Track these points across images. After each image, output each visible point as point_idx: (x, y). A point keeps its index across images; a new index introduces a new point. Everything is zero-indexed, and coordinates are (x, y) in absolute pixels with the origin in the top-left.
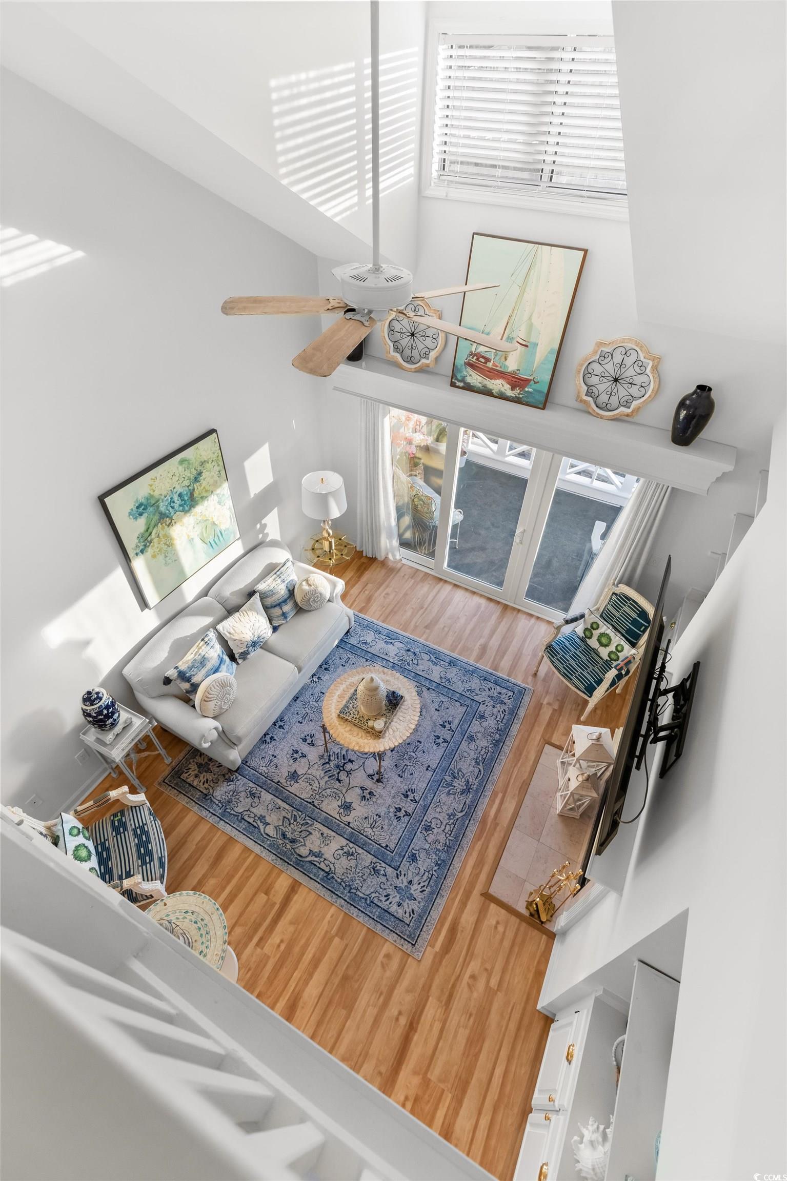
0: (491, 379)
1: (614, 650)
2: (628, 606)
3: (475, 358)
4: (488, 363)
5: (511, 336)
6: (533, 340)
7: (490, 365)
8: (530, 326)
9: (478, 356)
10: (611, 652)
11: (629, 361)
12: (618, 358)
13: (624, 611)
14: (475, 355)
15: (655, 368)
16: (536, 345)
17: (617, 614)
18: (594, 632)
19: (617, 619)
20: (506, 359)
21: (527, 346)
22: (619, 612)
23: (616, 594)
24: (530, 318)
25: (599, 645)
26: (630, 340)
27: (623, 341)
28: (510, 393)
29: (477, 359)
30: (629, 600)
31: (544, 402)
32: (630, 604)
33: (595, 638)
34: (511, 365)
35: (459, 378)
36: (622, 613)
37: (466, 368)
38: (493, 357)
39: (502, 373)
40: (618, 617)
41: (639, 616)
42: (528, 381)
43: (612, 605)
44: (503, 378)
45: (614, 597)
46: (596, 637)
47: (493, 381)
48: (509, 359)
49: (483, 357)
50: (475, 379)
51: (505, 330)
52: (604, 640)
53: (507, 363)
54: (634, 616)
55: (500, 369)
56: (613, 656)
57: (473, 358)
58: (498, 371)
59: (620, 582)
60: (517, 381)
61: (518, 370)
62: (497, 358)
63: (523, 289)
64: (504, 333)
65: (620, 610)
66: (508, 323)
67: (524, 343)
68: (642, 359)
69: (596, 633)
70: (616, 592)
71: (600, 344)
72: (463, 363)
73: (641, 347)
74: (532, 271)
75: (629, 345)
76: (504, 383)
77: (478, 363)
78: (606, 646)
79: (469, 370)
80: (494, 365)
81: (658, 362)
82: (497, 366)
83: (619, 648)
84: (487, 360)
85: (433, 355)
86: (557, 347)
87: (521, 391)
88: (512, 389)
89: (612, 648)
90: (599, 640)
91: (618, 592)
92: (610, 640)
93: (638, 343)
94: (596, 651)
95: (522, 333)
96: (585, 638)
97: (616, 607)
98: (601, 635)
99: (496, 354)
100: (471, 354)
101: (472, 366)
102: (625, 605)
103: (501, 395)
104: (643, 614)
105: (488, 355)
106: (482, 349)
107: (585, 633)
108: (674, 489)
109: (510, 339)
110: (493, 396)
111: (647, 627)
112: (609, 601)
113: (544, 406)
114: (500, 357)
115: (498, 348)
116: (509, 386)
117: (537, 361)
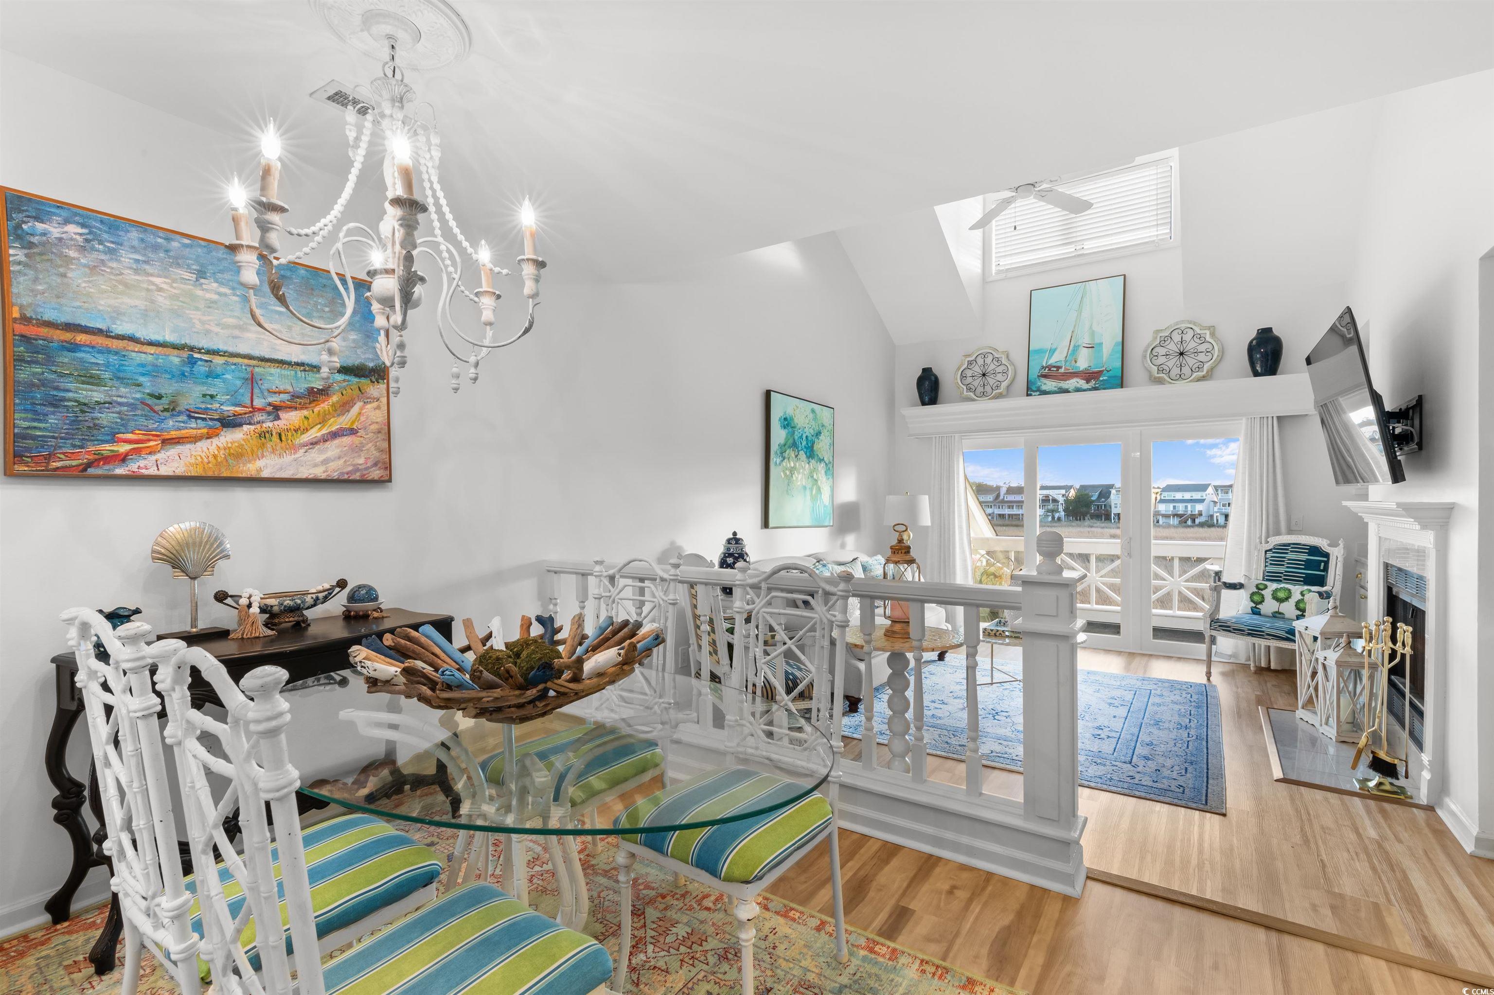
0: (1065, 380)
1: (1298, 597)
2: (1292, 552)
3: (1047, 369)
4: (1060, 370)
5: (1077, 344)
6: (1097, 341)
7: (1062, 370)
8: (1093, 334)
9: (1049, 367)
10: (1296, 602)
11: (1188, 337)
12: (1177, 337)
13: (1290, 560)
14: (1047, 367)
15: (1213, 335)
16: (1101, 344)
17: (1282, 569)
18: (1263, 592)
19: (1287, 576)
20: (1076, 362)
21: (1093, 347)
22: (1284, 565)
23: (1270, 550)
24: (1091, 328)
25: (1278, 604)
26: (1183, 322)
27: (1177, 323)
28: (1086, 386)
29: (1050, 370)
30: (1290, 546)
31: (1120, 382)
32: (1293, 548)
33: (1268, 598)
34: (1082, 364)
35: (1034, 389)
36: (1289, 564)
37: (1039, 379)
38: (1064, 364)
39: (1074, 373)
41: (1310, 554)
42: (1101, 372)
43: (1271, 564)
44: (1077, 376)
45: (1269, 555)
46: (1271, 597)
47: (1067, 382)
48: (1078, 360)
49: (1055, 366)
50: (1049, 385)
51: (1071, 341)
52: (1281, 595)
53: (1078, 364)
54: (1304, 557)
55: (1073, 371)
56: (1301, 606)
57: (1045, 369)
58: (1071, 373)
59: (1268, 536)
60: (1090, 376)
61: (1090, 366)
62: (1068, 363)
63: (1080, 311)
64: (1070, 344)
65: (1284, 561)
66: (1072, 337)
67: (1090, 346)
68: (1199, 331)
69: (1267, 593)
70: (1268, 549)
71: (1157, 332)
73: (1195, 324)
75: (1183, 326)
76: (1078, 380)
77: (1051, 372)
78: (1287, 599)
79: (1044, 380)
80: (1066, 369)
81: (1213, 330)
82: (1070, 370)
83: (1304, 593)
84: (1059, 368)
85: (1004, 385)
86: (1120, 340)
88: (1087, 383)
89: (1295, 597)
90: (1275, 598)
91: (1271, 547)
92: (1289, 590)
93: (1190, 322)
94: (1277, 615)
95: (1086, 340)
96: (1255, 607)
97: (1278, 562)
98: (1275, 591)
99: (1066, 361)
100: (1043, 367)
101: (1045, 376)
102: (1286, 553)
103: (1078, 390)
104: (1314, 550)
105: (1059, 364)
106: (1052, 361)
107: (1252, 601)
108: (1279, 418)
109: (1076, 348)
110: (1069, 392)
111: (1327, 563)
112: (1266, 562)
113: (1122, 387)
114: (1071, 363)
115: (1066, 357)
116: (1083, 380)
117: (1105, 356)
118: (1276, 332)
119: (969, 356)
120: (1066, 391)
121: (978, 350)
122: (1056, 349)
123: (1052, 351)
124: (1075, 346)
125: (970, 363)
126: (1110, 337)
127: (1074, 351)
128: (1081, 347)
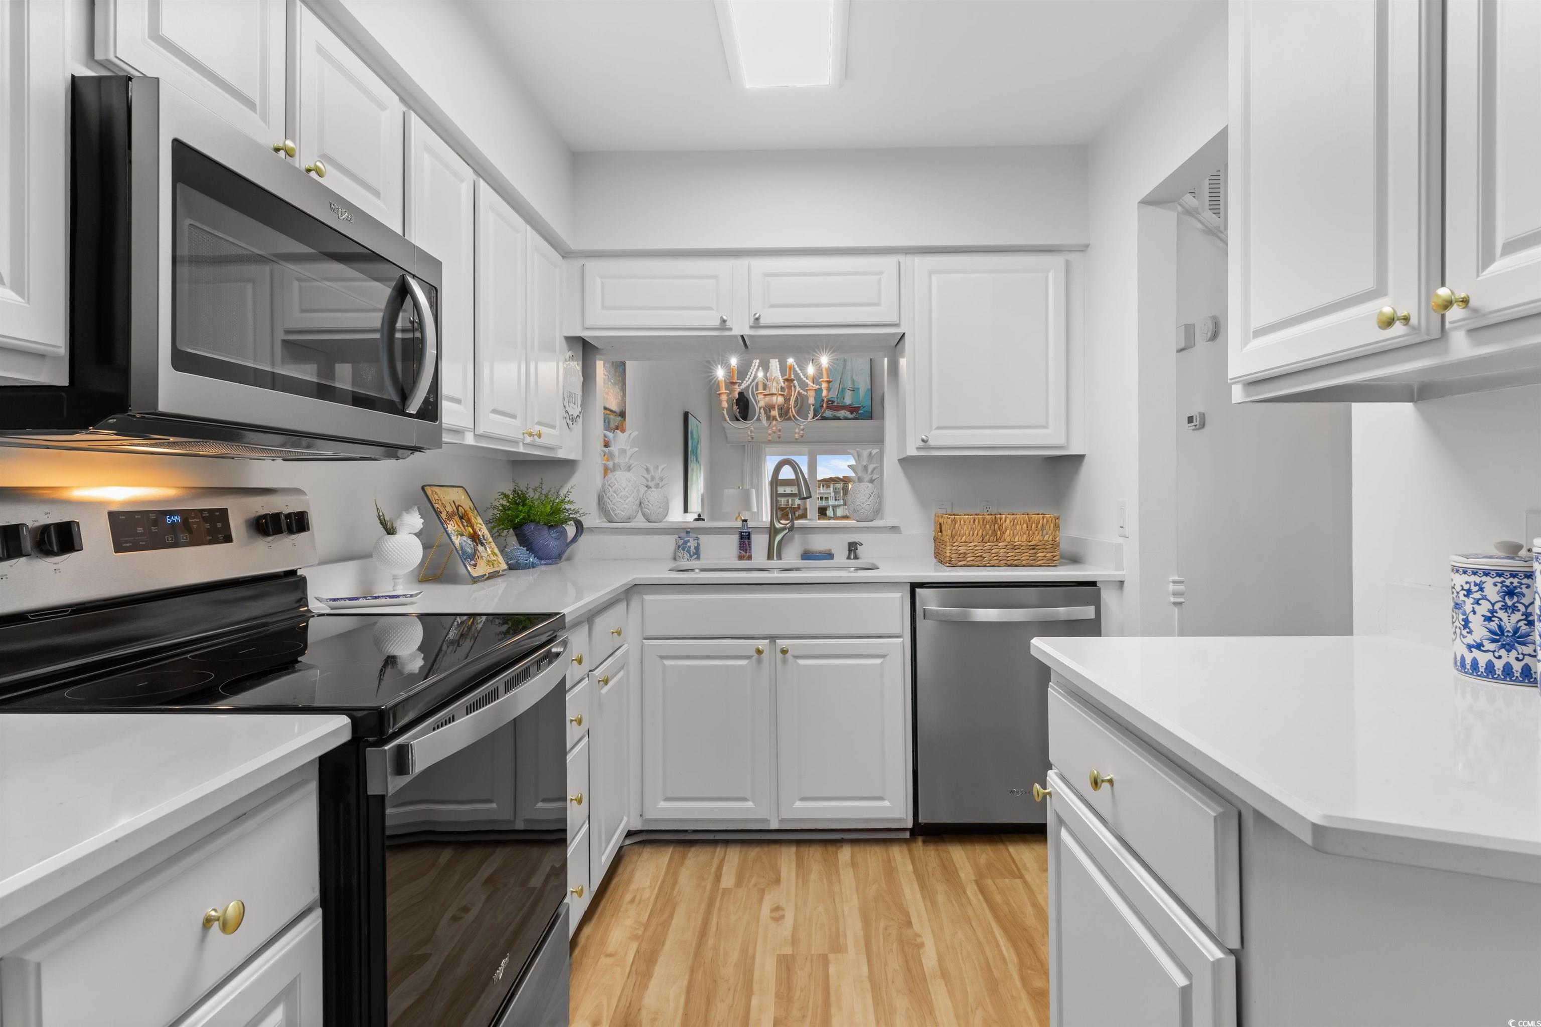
0: (837, 411)
5: (844, 387)
6: (856, 386)
7: (835, 404)
8: (853, 381)
9: (828, 401)
16: (859, 389)
20: (844, 399)
21: (853, 390)
24: (852, 377)
28: (850, 416)
29: (829, 403)
31: (869, 415)
34: (848, 401)
35: (818, 415)
38: (836, 399)
39: (843, 406)
42: (859, 407)
44: (845, 409)
47: (839, 412)
48: (846, 399)
49: (830, 401)
50: (828, 413)
53: (845, 401)
58: (841, 406)
60: (853, 409)
61: (852, 403)
62: (838, 400)
64: (840, 386)
66: (840, 381)
67: (852, 388)
72: (819, 407)
76: (845, 411)
77: (829, 405)
79: (825, 409)
80: (837, 403)
82: (841, 403)
84: (834, 402)
86: (870, 388)
87: (855, 413)
88: (851, 414)
95: (849, 385)
99: (837, 398)
100: (824, 400)
101: (826, 407)
103: (846, 418)
105: (833, 399)
106: (830, 397)
109: (844, 389)
110: (840, 419)
113: (872, 419)
114: (840, 399)
115: (837, 395)
116: (849, 411)
117: (861, 397)
120: (838, 419)
124: (842, 388)
126: (863, 383)
127: (842, 391)
128: (846, 389)
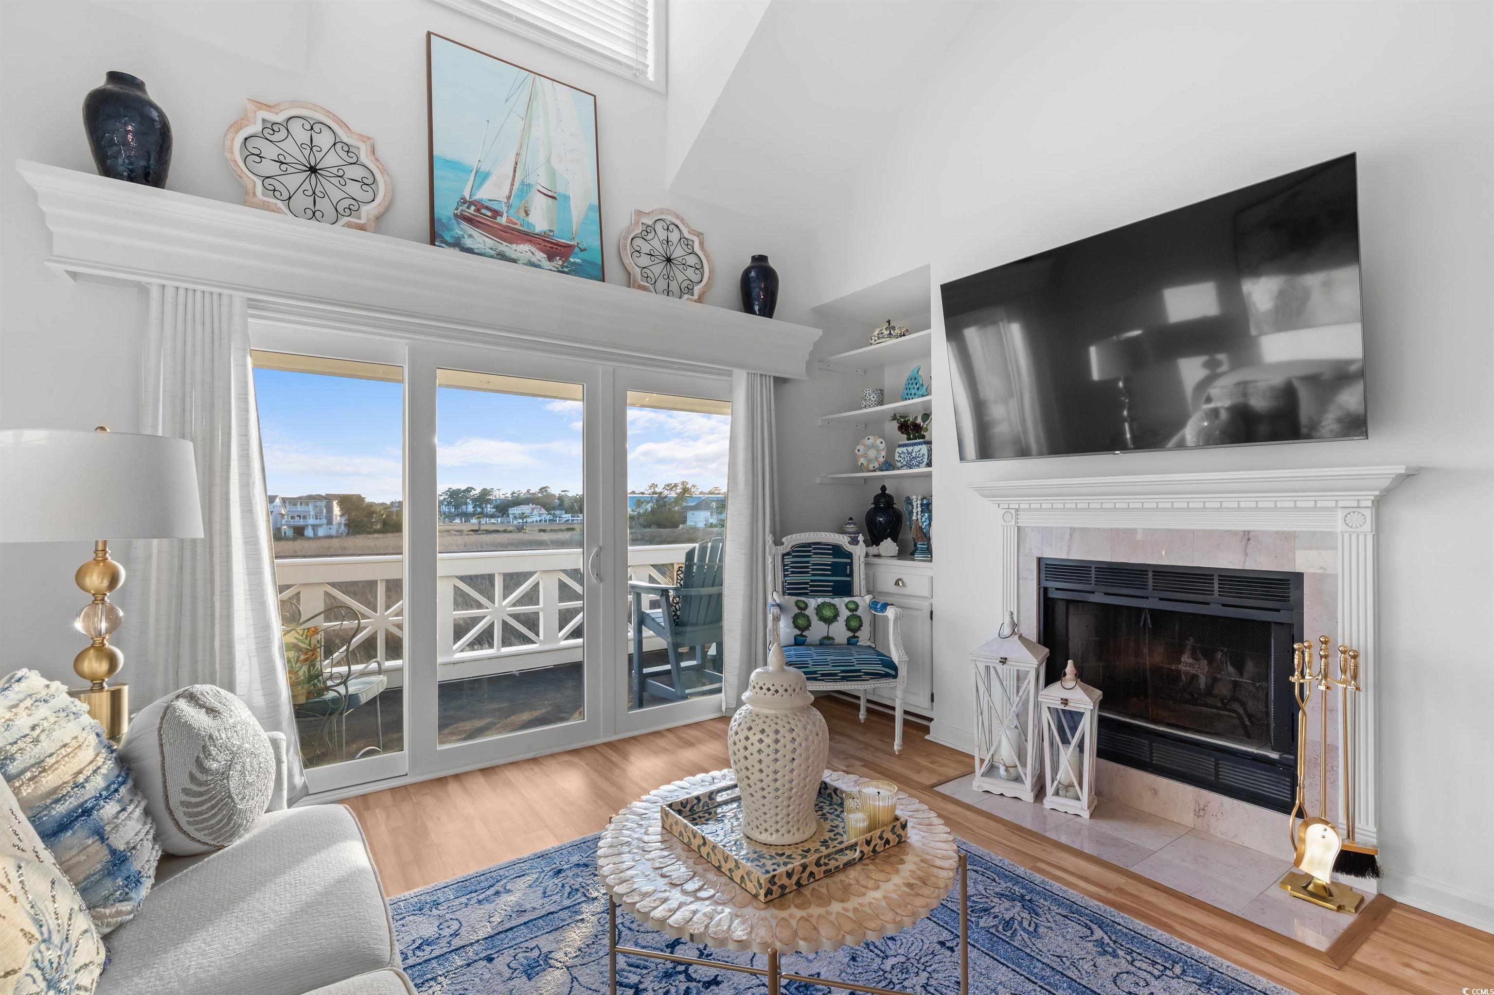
0: (511, 243)
1: (848, 613)
2: (815, 554)
3: (473, 208)
4: (498, 218)
5: (527, 181)
6: (560, 189)
7: (503, 220)
8: (553, 173)
9: (479, 206)
10: (848, 620)
11: (674, 237)
12: (661, 233)
13: (814, 565)
14: (471, 203)
15: (702, 246)
16: (567, 198)
17: (807, 578)
18: (807, 612)
19: (812, 586)
20: (527, 214)
21: (556, 198)
22: (807, 572)
23: (788, 554)
24: (548, 161)
25: (827, 626)
26: (669, 212)
27: (662, 212)
29: (478, 210)
30: (810, 547)
32: (814, 549)
33: (814, 620)
34: (539, 222)
36: (813, 570)
37: (459, 224)
38: (504, 209)
39: (525, 233)
40: (812, 581)
41: (832, 556)
42: (570, 247)
43: (793, 572)
44: (530, 241)
45: (788, 560)
46: (816, 618)
47: (514, 246)
48: (532, 213)
49: (487, 208)
51: (515, 171)
52: (827, 613)
53: (531, 219)
54: (829, 560)
55: (521, 228)
56: (854, 624)
57: (468, 208)
58: (519, 231)
60: (553, 247)
61: (551, 231)
62: (512, 211)
64: (514, 176)
65: (807, 567)
66: (516, 163)
67: (550, 193)
68: (686, 235)
69: (810, 612)
70: (785, 552)
71: (640, 213)
73: (682, 221)
74: (535, 103)
75: (670, 218)
76: (534, 249)
77: (480, 216)
78: (835, 618)
79: (466, 226)
80: (509, 220)
81: (702, 239)
82: (516, 224)
83: (852, 606)
84: (496, 213)
85: (368, 208)
86: (596, 202)
87: (564, 262)
88: (550, 259)
89: (845, 613)
90: (823, 619)
91: (788, 549)
92: (834, 605)
93: (677, 217)
94: (826, 642)
95: (541, 180)
96: (801, 635)
97: (801, 569)
98: (819, 609)
99: (509, 206)
100: (464, 201)
101: (470, 220)
102: (809, 556)
104: (837, 550)
105: (495, 206)
106: (482, 195)
107: (796, 626)
108: (776, 379)
109: (526, 187)
111: (851, 564)
112: (785, 570)
113: (602, 281)
114: (518, 212)
115: (509, 197)
116: (544, 252)
117: (575, 221)
118: (772, 263)
119: (268, 107)
121: (294, 104)
122: (486, 176)
123: (482, 177)
124: (523, 183)
125: (271, 127)
127: (522, 191)
128: (534, 191)
